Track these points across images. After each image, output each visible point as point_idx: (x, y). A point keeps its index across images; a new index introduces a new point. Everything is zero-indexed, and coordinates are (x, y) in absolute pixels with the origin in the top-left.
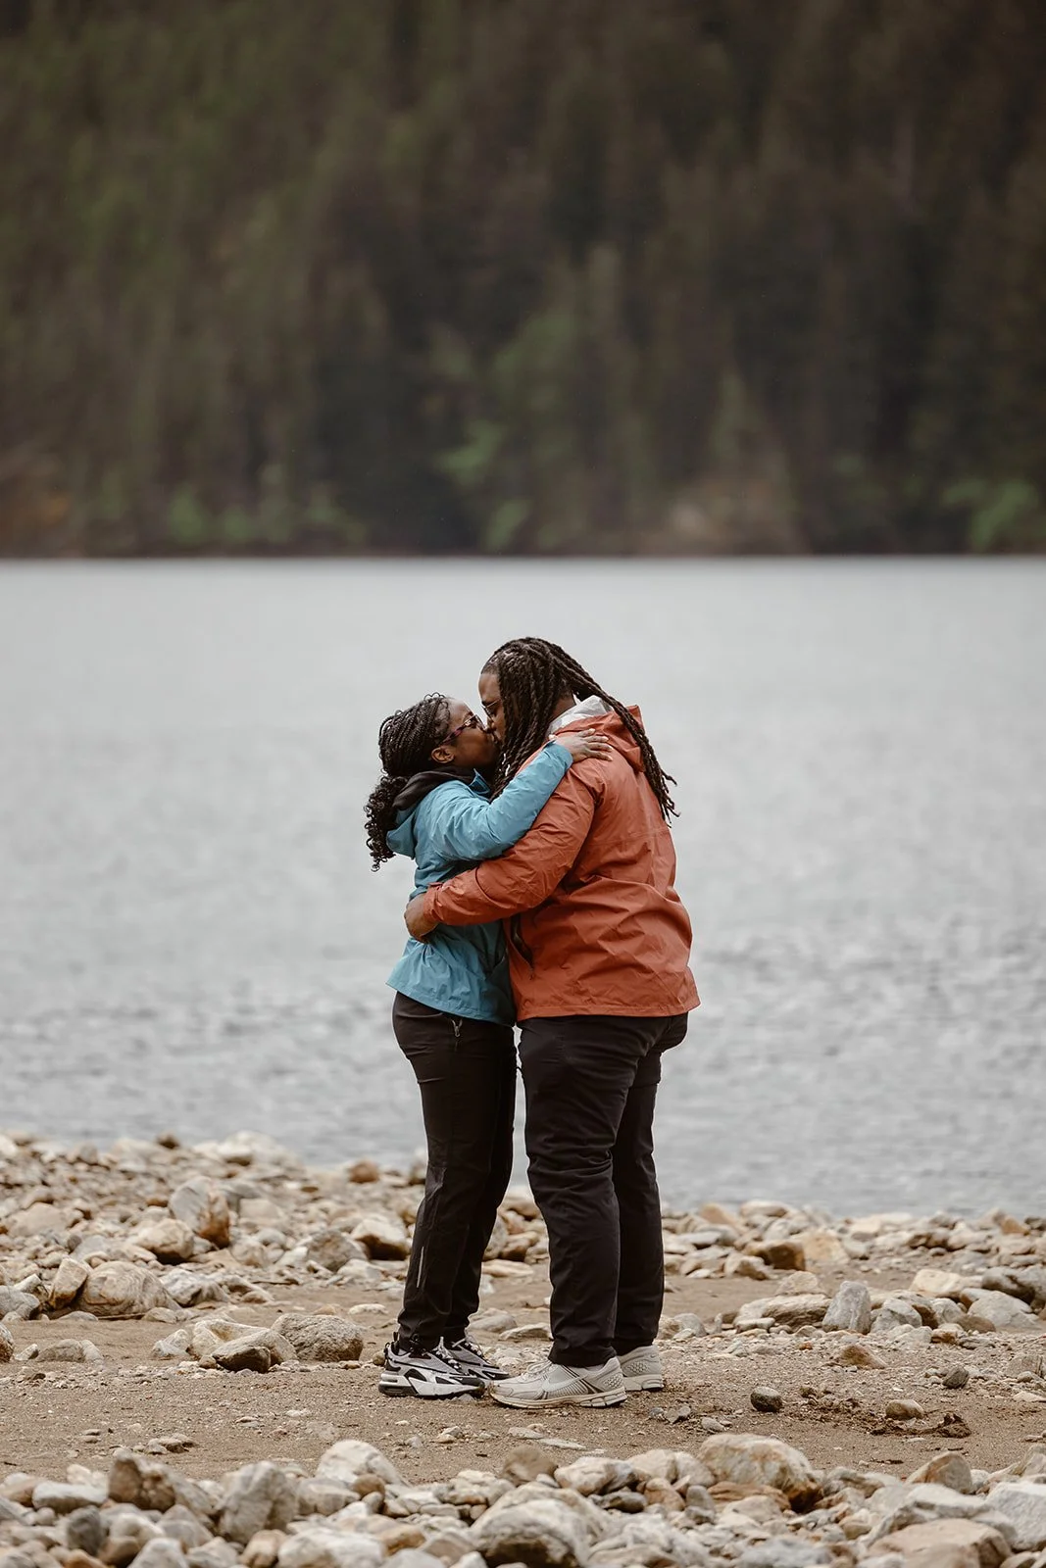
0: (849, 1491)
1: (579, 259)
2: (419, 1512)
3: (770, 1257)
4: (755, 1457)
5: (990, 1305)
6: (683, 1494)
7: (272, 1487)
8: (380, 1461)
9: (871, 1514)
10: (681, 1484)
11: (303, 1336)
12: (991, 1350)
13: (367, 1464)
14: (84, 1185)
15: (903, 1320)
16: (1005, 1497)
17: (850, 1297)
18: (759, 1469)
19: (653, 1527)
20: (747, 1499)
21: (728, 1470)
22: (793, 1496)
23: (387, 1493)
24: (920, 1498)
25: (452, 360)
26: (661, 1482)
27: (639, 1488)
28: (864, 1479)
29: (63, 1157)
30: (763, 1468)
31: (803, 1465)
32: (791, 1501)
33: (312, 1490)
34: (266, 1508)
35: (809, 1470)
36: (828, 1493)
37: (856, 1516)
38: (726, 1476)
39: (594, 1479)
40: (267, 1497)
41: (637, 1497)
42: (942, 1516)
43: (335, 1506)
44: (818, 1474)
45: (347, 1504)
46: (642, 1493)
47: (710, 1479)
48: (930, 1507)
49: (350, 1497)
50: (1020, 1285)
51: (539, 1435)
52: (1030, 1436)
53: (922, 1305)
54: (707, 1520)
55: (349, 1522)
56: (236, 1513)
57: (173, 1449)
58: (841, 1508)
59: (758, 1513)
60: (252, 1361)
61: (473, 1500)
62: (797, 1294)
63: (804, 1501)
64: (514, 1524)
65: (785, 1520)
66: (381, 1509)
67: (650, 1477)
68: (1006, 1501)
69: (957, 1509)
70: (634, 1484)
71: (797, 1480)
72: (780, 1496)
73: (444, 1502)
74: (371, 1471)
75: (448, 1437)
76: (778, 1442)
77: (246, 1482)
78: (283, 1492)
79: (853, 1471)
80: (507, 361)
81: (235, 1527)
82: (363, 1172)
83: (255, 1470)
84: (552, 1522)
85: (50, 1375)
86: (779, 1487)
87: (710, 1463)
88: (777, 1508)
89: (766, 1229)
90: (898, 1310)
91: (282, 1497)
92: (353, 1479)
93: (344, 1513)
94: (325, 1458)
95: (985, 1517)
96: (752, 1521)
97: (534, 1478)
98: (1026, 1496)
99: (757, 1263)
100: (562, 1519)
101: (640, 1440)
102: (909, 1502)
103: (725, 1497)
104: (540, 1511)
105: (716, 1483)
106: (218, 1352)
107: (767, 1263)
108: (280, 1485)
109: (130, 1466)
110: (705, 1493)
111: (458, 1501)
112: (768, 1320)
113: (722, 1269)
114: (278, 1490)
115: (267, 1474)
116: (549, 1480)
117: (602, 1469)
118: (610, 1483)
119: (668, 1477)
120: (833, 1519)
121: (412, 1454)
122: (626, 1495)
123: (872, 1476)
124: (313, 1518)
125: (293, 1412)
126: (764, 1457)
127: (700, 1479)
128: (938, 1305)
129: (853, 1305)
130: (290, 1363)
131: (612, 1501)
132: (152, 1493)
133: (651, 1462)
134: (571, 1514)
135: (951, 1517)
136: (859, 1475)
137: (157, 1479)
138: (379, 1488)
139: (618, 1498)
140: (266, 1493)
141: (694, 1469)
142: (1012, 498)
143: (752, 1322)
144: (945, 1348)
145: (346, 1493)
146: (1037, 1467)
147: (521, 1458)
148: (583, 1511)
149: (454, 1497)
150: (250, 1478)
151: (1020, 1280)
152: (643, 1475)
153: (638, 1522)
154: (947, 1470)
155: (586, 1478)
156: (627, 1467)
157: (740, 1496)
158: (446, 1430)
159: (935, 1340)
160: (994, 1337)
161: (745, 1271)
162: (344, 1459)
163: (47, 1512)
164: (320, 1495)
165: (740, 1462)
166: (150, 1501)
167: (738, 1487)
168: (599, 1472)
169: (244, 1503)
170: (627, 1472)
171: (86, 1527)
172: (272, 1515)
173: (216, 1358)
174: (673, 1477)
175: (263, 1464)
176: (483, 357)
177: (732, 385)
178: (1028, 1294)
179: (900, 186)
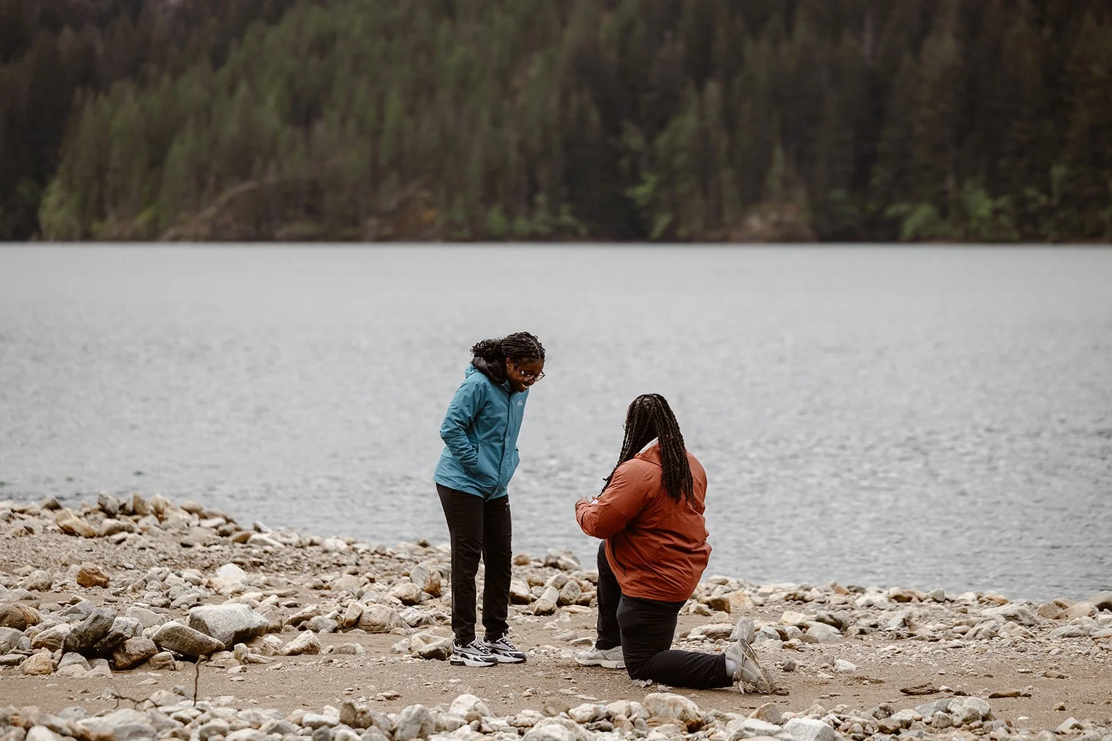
0: (717, 722)
1: (700, 87)
2: (498, 731)
3: (712, 605)
4: (670, 705)
5: (817, 629)
6: (633, 723)
7: (421, 717)
8: (482, 706)
9: (725, 733)
10: (632, 718)
12: (812, 652)
13: (474, 706)
14: (377, 565)
15: (770, 636)
16: (794, 726)
17: (744, 624)
18: (672, 711)
20: (664, 726)
21: (657, 711)
22: (689, 724)
23: (483, 721)
24: (747, 726)
25: (634, 140)
26: (622, 717)
27: (611, 719)
28: (725, 716)
29: (368, 551)
30: (674, 710)
31: (694, 709)
32: (687, 726)
33: (444, 719)
34: (418, 728)
35: (698, 712)
36: (707, 723)
37: (718, 734)
38: (656, 714)
39: (587, 715)
40: (419, 723)
41: (609, 724)
42: (758, 735)
43: (455, 727)
44: (703, 713)
45: (461, 726)
46: (613, 722)
47: (647, 715)
48: (752, 730)
49: (462, 723)
50: (835, 620)
51: (574, 693)
52: (823, 696)
53: (781, 629)
54: (643, 736)
55: (460, 735)
56: (403, 730)
57: (389, 698)
58: (711, 730)
59: (668, 732)
60: (437, 655)
61: (525, 725)
62: (718, 623)
63: (694, 727)
64: (539, 736)
65: (682, 736)
66: (479, 729)
67: (617, 714)
68: (795, 727)
69: (766, 731)
70: (609, 717)
71: (691, 716)
72: (682, 724)
73: (511, 726)
74: (476, 710)
75: (528, 694)
76: (683, 697)
77: (408, 714)
78: (426, 720)
79: (720, 712)
80: (662, 140)
81: (402, 737)
82: (521, 560)
83: (413, 708)
84: (558, 736)
85: (335, 661)
86: (682, 720)
87: (648, 707)
88: (679, 730)
89: (713, 590)
90: (768, 632)
91: (426, 722)
92: (466, 713)
93: (459, 731)
94: (454, 703)
95: (780, 736)
96: (665, 736)
97: (558, 715)
98: (804, 725)
99: (705, 607)
100: (563, 734)
101: (626, 696)
102: (742, 727)
103: (655, 724)
104: (552, 730)
105: (651, 717)
106: (421, 650)
107: (710, 607)
108: (425, 716)
109: (351, 706)
110: (644, 724)
111: (518, 725)
112: (704, 636)
113: (688, 611)
114: (424, 719)
115: (419, 710)
116: (565, 715)
117: (592, 710)
118: (597, 717)
119: (626, 714)
120: (707, 736)
121: (509, 702)
122: (604, 723)
123: (729, 715)
124: (443, 733)
125: (452, 681)
126: (675, 704)
127: (642, 715)
128: (789, 629)
129: (745, 629)
131: (596, 726)
132: (361, 719)
133: (618, 707)
134: (567, 732)
135: (763, 735)
136: (724, 714)
137: (364, 713)
138: (478, 718)
139: (599, 724)
140: (418, 719)
141: (639, 710)
142: (924, 212)
143: (694, 637)
144: (789, 651)
145: (460, 720)
146: (815, 711)
147: (552, 704)
148: (577, 730)
149: (516, 723)
150: (411, 712)
151: (835, 617)
152: (614, 713)
153: (604, 736)
154: (769, 712)
155: (583, 714)
156: (605, 709)
157: (661, 723)
158: (528, 690)
159: (784, 647)
160: (816, 646)
161: (699, 612)
162: (463, 704)
163: (308, 729)
164: (447, 722)
165: (663, 707)
166: (360, 724)
167: (660, 719)
168: (590, 711)
169: (408, 725)
170: (605, 711)
171: (321, 736)
172: (421, 731)
173: (420, 653)
174: (629, 714)
175: (418, 706)
176: (650, 138)
177: (778, 153)
178: (838, 624)
179: (866, 50)
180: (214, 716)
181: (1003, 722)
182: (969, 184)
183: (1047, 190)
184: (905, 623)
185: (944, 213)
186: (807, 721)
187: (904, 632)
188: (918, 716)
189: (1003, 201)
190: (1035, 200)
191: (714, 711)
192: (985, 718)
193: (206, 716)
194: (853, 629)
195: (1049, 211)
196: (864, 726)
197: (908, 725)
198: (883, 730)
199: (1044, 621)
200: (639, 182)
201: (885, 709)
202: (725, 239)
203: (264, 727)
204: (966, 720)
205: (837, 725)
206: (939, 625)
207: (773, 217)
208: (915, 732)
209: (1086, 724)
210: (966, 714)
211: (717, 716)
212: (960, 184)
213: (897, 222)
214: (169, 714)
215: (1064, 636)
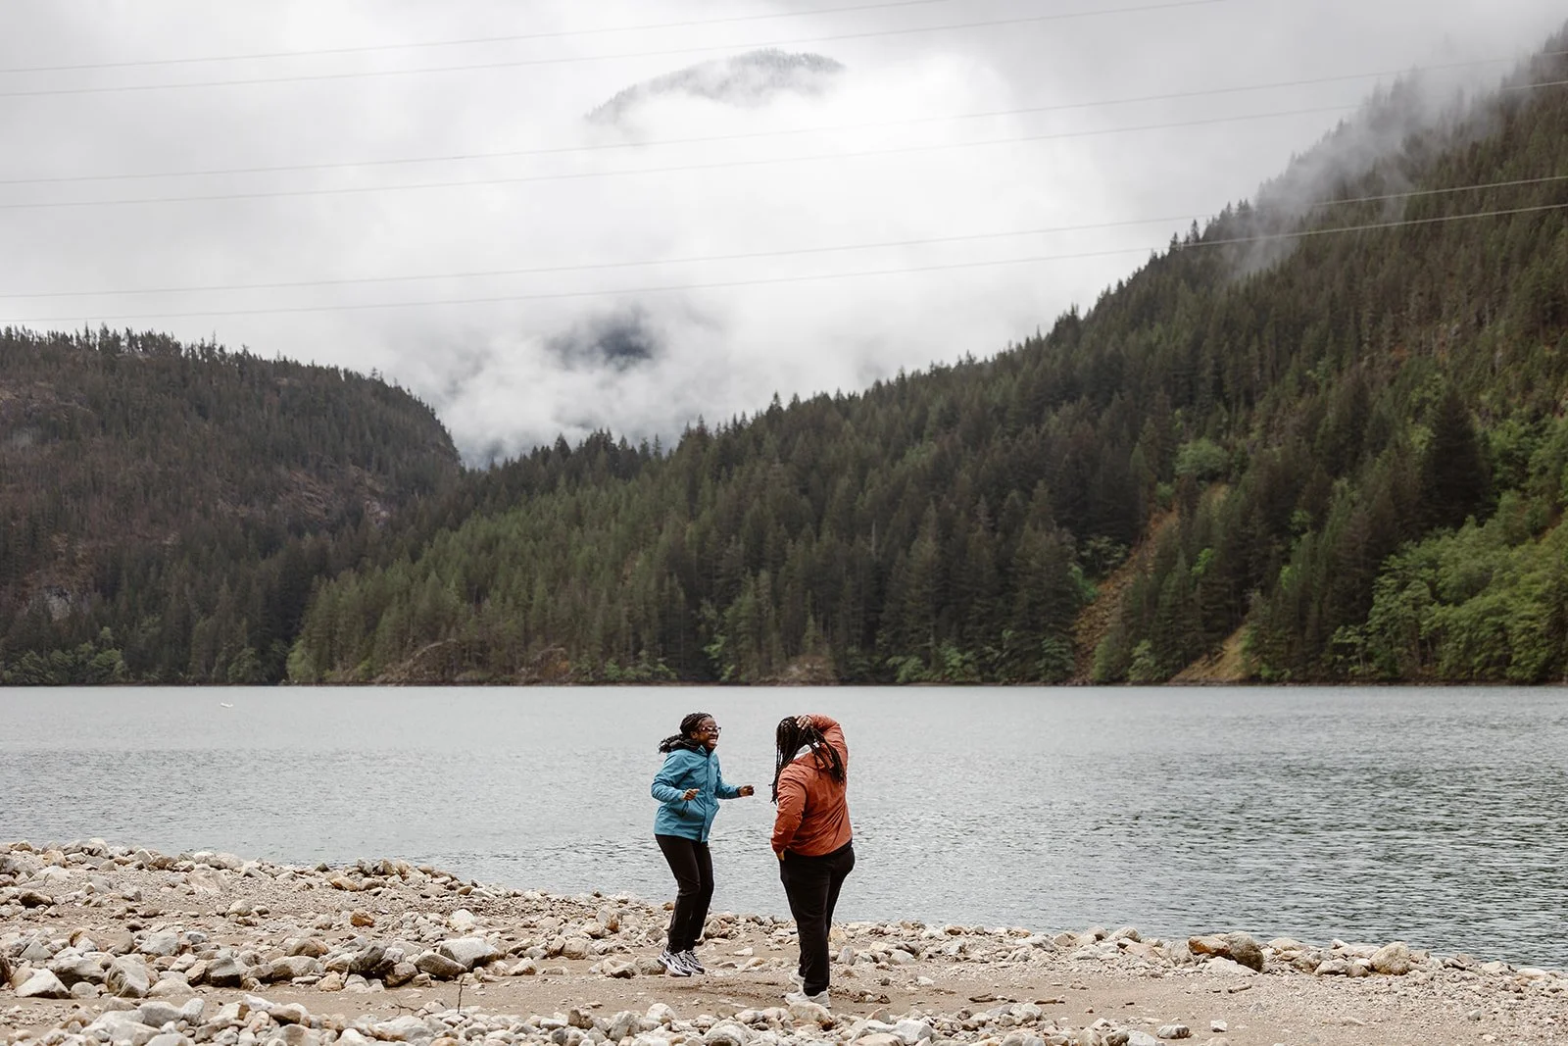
0: (844, 1022)
1: (756, 575)
2: (684, 1030)
5: (898, 955)
6: (782, 1024)
7: (629, 1021)
8: (670, 1011)
9: (852, 1031)
10: (782, 1020)
11: (643, 965)
12: (898, 972)
13: (665, 1012)
14: (565, 910)
15: (866, 960)
16: (902, 1025)
19: (770, 1035)
20: (806, 1026)
21: (799, 1015)
22: (823, 1025)
23: (672, 1023)
24: (871, 1026)
25: (709, 612)
26: (774, 1019)
27: (766, 1021)
28: (850, 1019)
29: (558, 900)
30: (812, 1014)
32: (822, 1027)
33: (644, 1022)
34: (627, 1028)
35: (829, 1015)
36: (836, 1024)
37: (846, 1032)
38: (799, 1017)
39: (750, 1018)
41: (765, 1025)
42: (878, 1032)
43: (653, 1028)
44: (833, 1016)
45: (657, 1027)
46: (767, 1023)
47: (792, 1018)
48: (874, 1029)
49: (658, 1025)
50: (909, 948)
51: (730, 1002)
53: (873, 955)
54: (791, 1033)
55: (658, 1034)
56: (615, 1030)
57: (594, 1007)
58: (841, 1029)
59: (810, 1031)
60: (624, 975)
61: (704, 1026)
63: (827, 1027)
64: (718, 1035)
65: (820, 1034)
66: (670, 1029)
67: (770, 1018)
69: (884, 1030)
70: (764, 1020)
71: (825, 1019)
72: (818, 1025)
73: (693, 1027)
74: (667, 1015)
75: (696, 1003)
77: (620, 1018)
78: (633, 1022)
79: (846, 1016)
80: (729, 612)
81: (615, 1035)
83: (624, 1015)
84: (733, 1034)
85: (549, 980)
86: (818, 1021)
88: (817, 1029)
90: (865, 957)
91: (633, 1024)
92: (660, 1018)
93: (656, 1031)
94: (649, 1010)
95: (894, 1033)
96: (808, 1034)
97: (727, 1018)
98: (910, 1025)
100: (737, 1033)
102: (866, 1027)
103: (798, 1025)
104: (729, 1030)
105: (795, 1020)
106: (612, 972)
108: (632, 1020)
109: (577, 1012)
110: (791, 1024)
111: (699, 1026)
115: (627, 1016)
116: (732, 1018)
117: (753, 1015)
118: (755, 1020)
119: (777, 1018)
120: (838, 1033)
121: (683, 1009)
122: (761, 1024)
123: (853, 1017)
124: (644, 1032)
125: (639, 994)
127: (789, 1018)
128: (879, 955)
130: (639, 976)
131: (756, 1026)
132: (584, 1023)
133: (771, 1012)
134: (740, 1030)
135: (882, 1033)
136: (849, 1017)
137: (586, 1017)
138: (669, 1021)
139: (758, 1025)
140: (627, 1023)
141: (786, 1015)
142: (914, 661)
144: (882, 971)
145: (657, 1023)
147: (722, 1010)
148: (745, 1030)
149: (697, 1025)
151: (909, 946)
152: (768, 1017)
153: (766, 1034)
154: (881, 1015)
155: (746, 1018)
157: (804, 1024)
158: (696, 1000)
159: (878, 968)
160: (900, 967)
162: (657, 1011)
163: (545, 1030)
164: (647, 1024)
165: (804, 1012)
166: (584, 1026)
167: (803, 1021)
168: (751, 1016)
169: (619, 1027)
170: (762, 1015)
171: (559, 1035)
172: (629, 1031)
173: (612, 974)
174: (779, 1017)
175: (627, 1012)
176: (720, 611)
177: (811, 621)
178: (912, 951)
179: (873, 549)
180: (474, 1020)
181: (1050, 1021)
182: (944, 644)
183: (1000, 648)
184: (961, 950)
185: (927, 663)
186: (910, 1021)
187: (961, 956)
188: (989, 1018)
189: (968, 655)
190: (992, 653)
191: (841, 1015)
192: (1038, 1019)
193: (469, 1021)
194: (924, 955)
195: (1003, 662)
196: (951, 1025)
197: (983, 1024)
198: (966, 1028)
199: (1062, 948)
200: (715, 643)
201: (966, 1012)
202: (773, 683)
203: (512, 1028)
204: (1024, 1020)
205: (932, 1025)
206: (985, 951)
207: (808, 666)
208: (990, 1030)
209: (1112, 1022)
210: (1024, 1016)
211: (843, 1019)
212: (939, 645)
213: (895, 668)
214: (441, 1019)
215: (1078, 959)
